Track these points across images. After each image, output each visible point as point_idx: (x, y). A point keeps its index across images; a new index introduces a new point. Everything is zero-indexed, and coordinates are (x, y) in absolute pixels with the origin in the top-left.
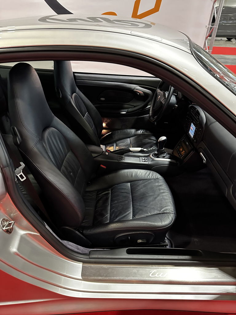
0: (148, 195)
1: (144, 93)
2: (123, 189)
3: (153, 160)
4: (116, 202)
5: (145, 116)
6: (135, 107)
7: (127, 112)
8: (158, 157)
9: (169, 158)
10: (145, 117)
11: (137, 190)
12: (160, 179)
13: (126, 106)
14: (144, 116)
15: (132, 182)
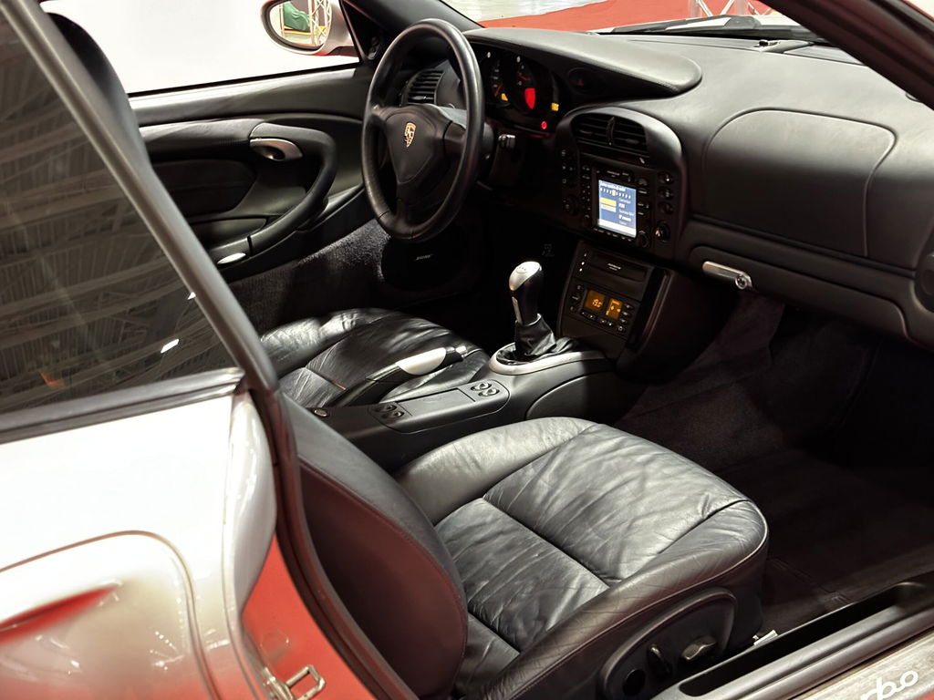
0: (602, 494)
1: (300, 144)
2: (470, 530)
3: (518, 376)
4: (484, 583)
5: (327, 248)
6: (270, 220)
7: (252, 250)
8: (531, 358)
9: (573, 349)
10: (329, 253)
11: (539, 500)
12: (590, 430)
13: (227, 226)
14: (323, 251)
15: (493, 490)
